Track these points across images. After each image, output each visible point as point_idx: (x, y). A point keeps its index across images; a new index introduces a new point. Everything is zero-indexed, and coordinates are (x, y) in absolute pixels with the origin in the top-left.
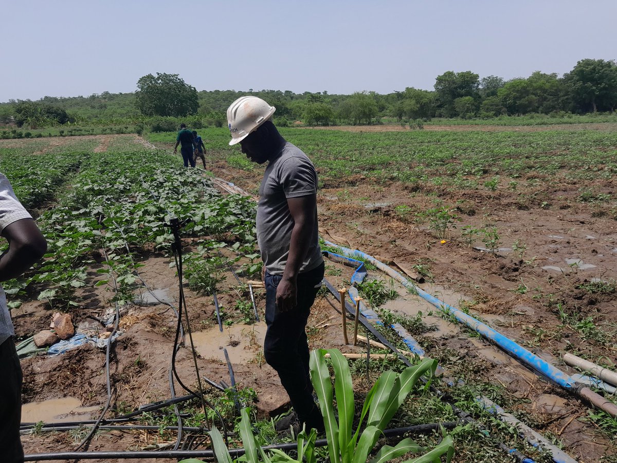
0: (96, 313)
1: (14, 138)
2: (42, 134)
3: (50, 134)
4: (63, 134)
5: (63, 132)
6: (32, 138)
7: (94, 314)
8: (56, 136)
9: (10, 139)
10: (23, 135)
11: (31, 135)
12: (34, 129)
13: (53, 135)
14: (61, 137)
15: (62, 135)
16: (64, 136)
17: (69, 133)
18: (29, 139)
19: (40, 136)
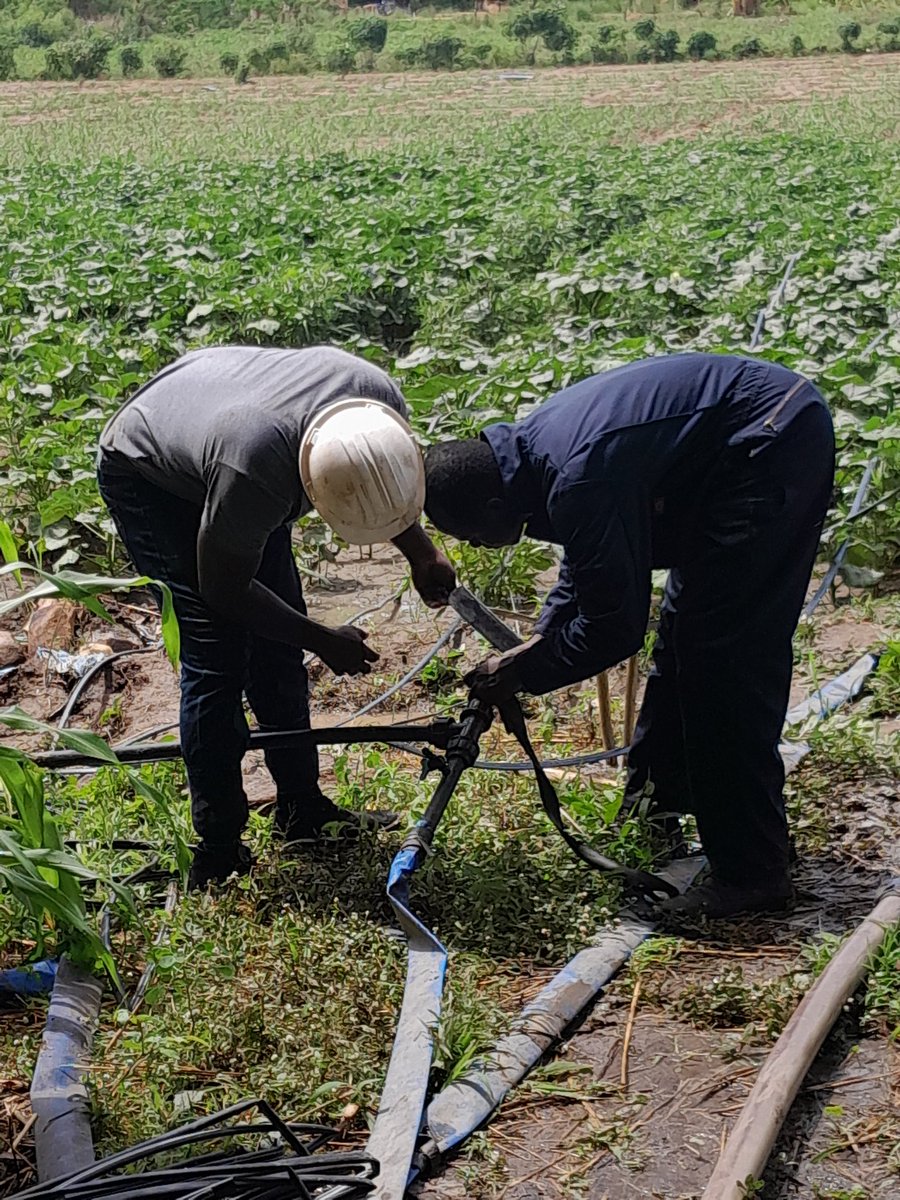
0: (142, 613)
1: (643, 58)
2: (766, 41)
3: (797, 40)
4: (857, 43)
5: (855, 31)
6: (718, 57)
7: (133, 616)
8: (823, 50)
9: (622, 60)
10: (682, 47)
11: (712, 46)
12: (748, 14)
13: (809, 45)
14: (844, 57)
15: (848, 48)
16: (860, 52)
17: (886, 38)
18: (702, 63)
19: (752, 50)
